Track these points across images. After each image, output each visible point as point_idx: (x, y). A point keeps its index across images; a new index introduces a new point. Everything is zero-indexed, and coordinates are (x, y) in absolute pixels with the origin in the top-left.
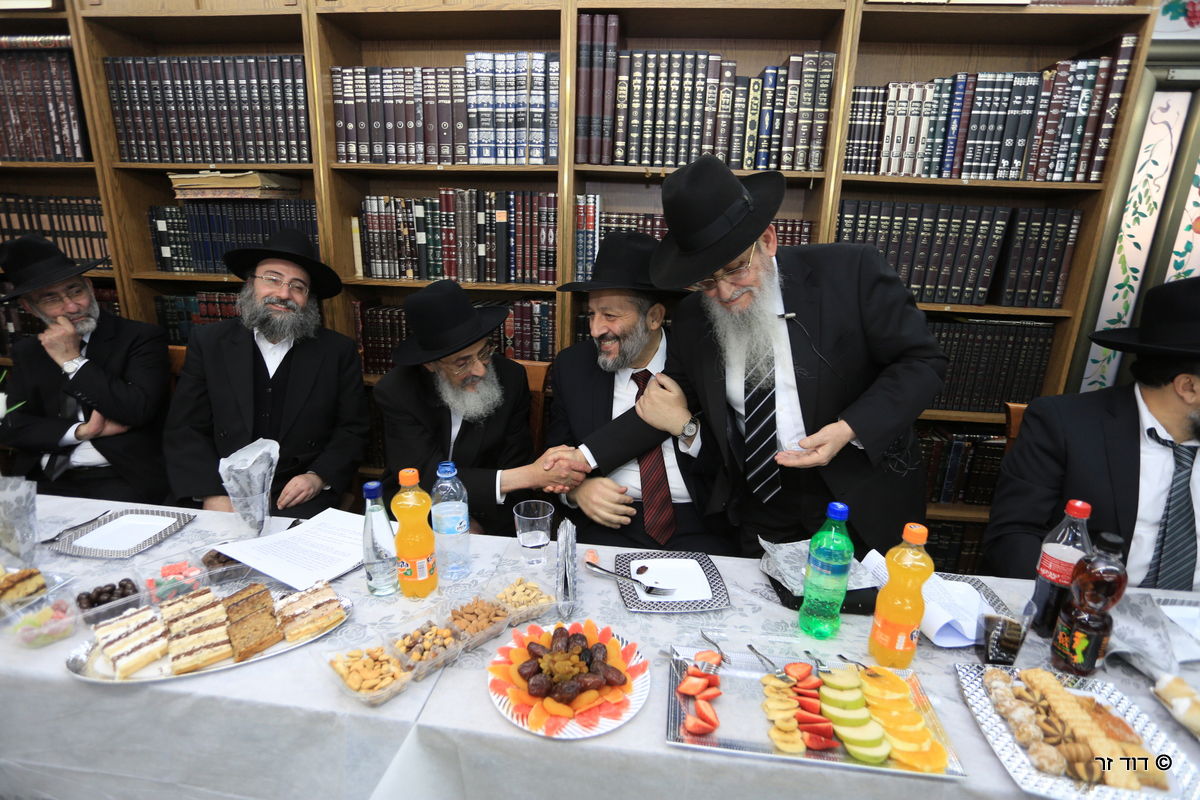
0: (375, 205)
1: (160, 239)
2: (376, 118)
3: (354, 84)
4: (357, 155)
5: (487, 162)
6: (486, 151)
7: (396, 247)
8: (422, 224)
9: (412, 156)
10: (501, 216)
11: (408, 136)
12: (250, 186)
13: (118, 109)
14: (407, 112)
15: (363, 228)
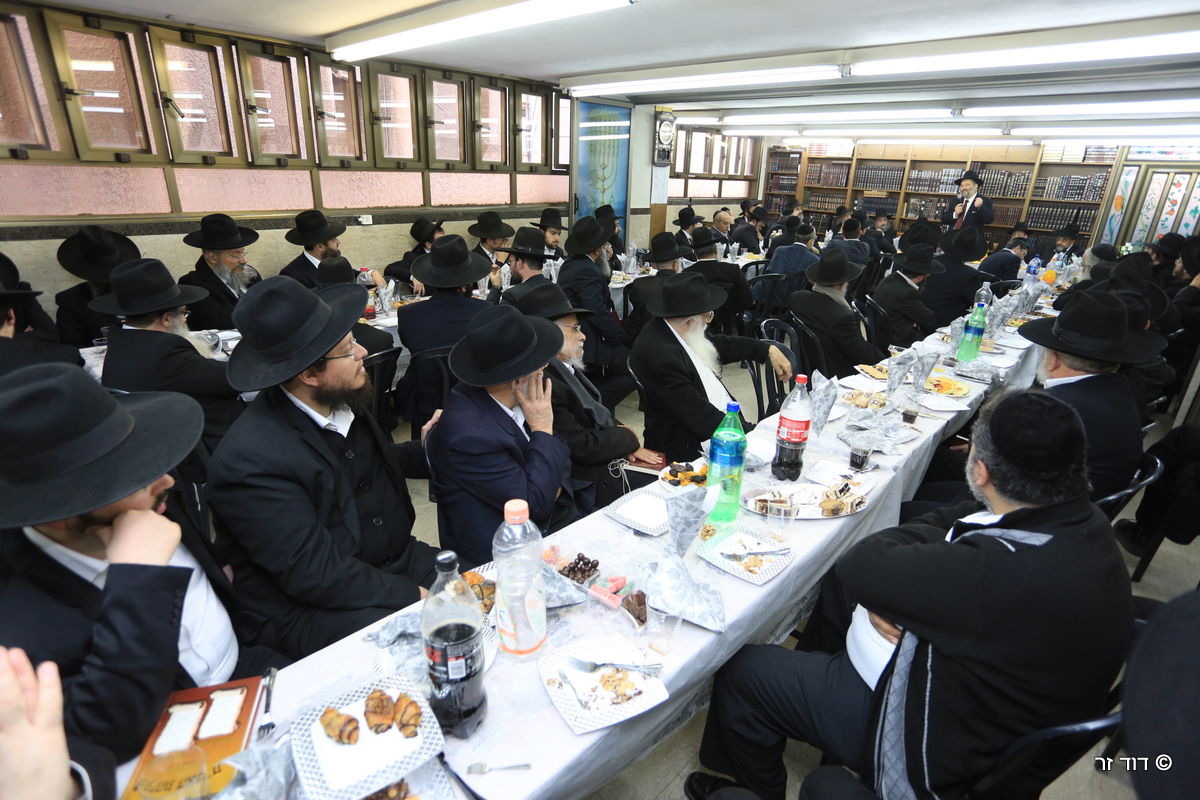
0: (912, 200)
1: (855, 205)
2: (918, 181)
3: (914, 174)
4: (911, 189)
5: (943, 192)
6: (942, 190)
7: (915, 210)
8: (923, 206)
9: (924, 190)
10: (944, 205)
11: (925, 185)
12: (883, 194)
13: (856, 176)
14: (927, 180)
15: (908, 205)
